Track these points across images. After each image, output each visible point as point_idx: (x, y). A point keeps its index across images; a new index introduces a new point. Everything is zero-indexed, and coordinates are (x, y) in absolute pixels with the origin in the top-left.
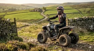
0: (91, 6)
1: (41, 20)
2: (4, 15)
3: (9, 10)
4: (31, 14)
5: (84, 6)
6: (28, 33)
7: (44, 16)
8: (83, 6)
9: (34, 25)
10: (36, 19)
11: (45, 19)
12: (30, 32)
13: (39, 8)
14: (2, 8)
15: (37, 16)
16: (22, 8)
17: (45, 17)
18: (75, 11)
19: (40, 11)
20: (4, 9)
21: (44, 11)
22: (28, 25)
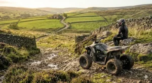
0: (118, 13)
1: (61, 29)
2: (17, 23)
3: (22, 15)
4: (50, 22)
5: (111, 13)
6: (47, 44)
7: (65, 24)
8: (109, 13)
9: (53, 35)
10: (55, 28)
11: (66, 28)
12: (48, 43)
13: (59, 15)
14: (12, 13)
15: (57, 24)
16: (37, 13)
17: (65, 26)
18: (100, 18)
19: (60, 17)
20: (14, 15)
21: (64, 18)
22: (46, 36)
